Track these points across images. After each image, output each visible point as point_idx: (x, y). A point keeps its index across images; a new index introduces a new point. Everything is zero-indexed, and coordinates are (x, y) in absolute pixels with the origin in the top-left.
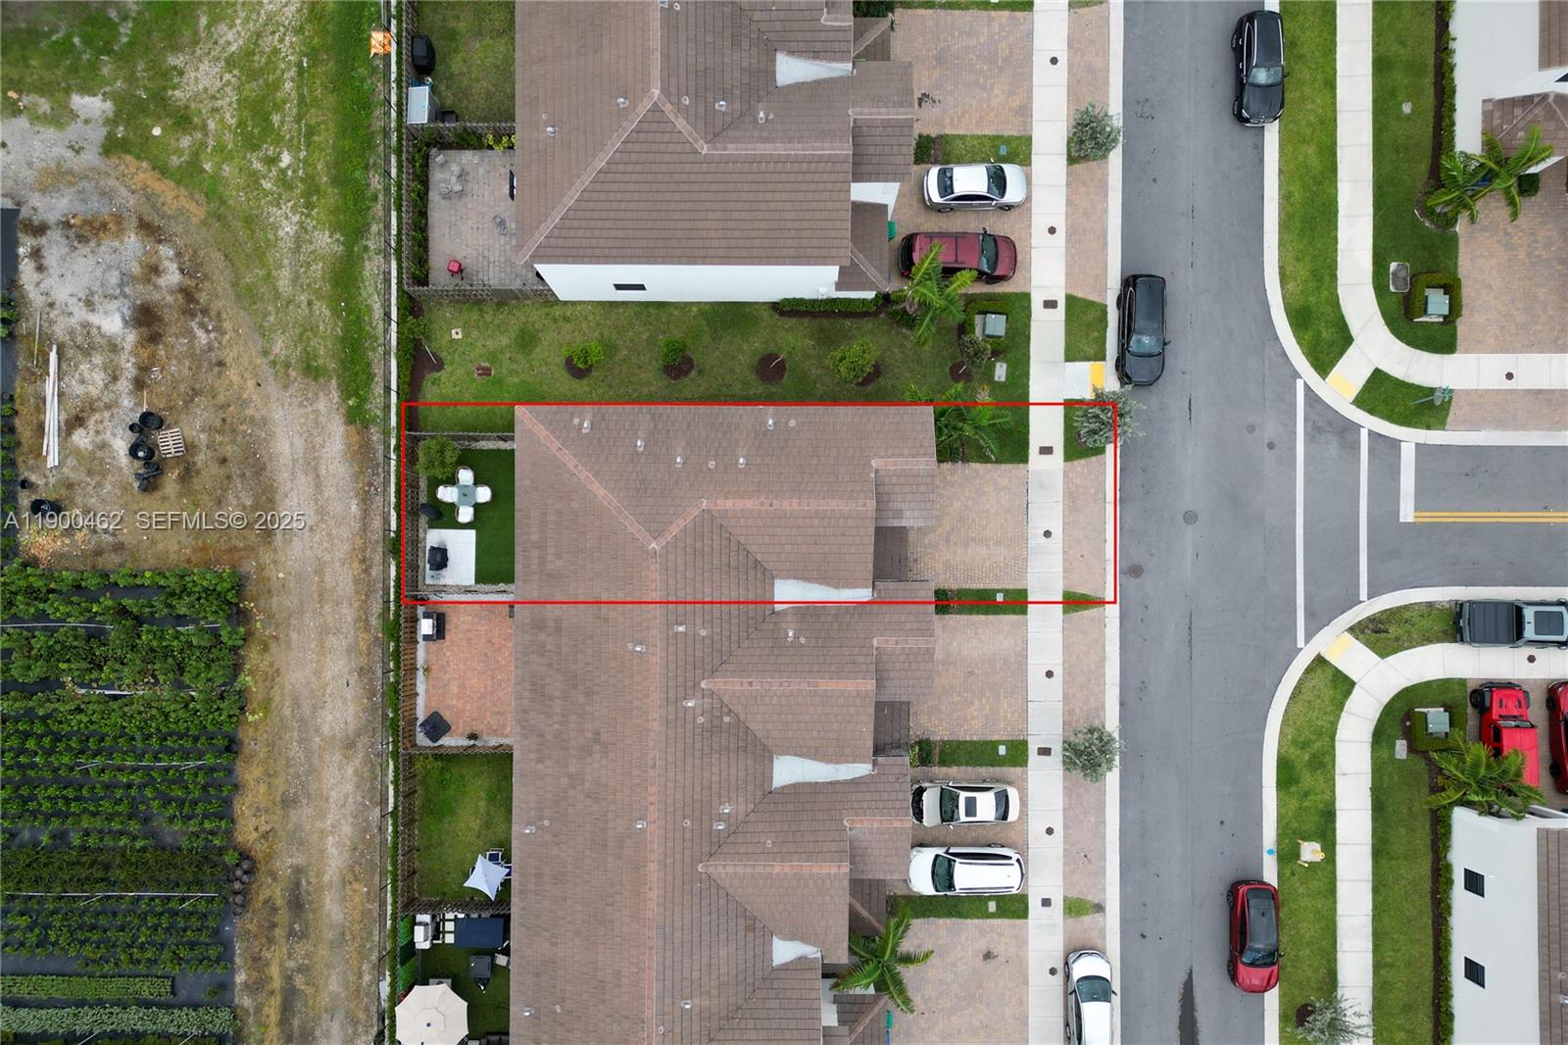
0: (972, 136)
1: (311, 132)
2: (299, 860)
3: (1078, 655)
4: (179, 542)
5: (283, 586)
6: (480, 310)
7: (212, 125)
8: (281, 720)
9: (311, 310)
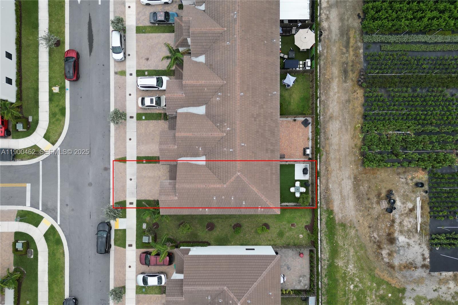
0: (153, 294)
1: (345, 295)
2: (345, 85)
3: (122, 145)
4: (381, 175)
5: (351, 163)
6: (294, 243)
7: (374, 297)
8: (351, 125)
9: (344, 243)
